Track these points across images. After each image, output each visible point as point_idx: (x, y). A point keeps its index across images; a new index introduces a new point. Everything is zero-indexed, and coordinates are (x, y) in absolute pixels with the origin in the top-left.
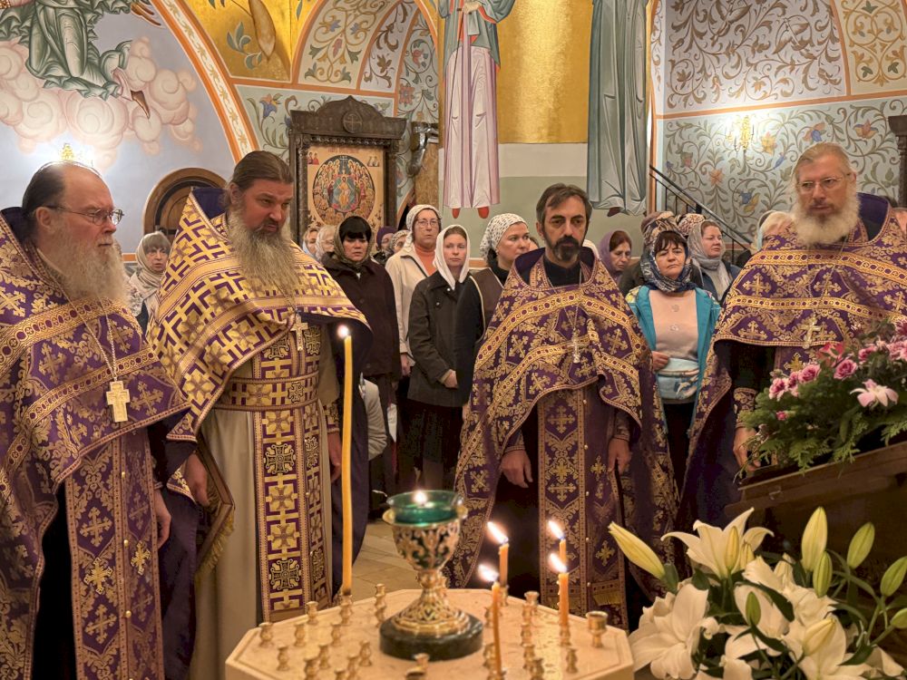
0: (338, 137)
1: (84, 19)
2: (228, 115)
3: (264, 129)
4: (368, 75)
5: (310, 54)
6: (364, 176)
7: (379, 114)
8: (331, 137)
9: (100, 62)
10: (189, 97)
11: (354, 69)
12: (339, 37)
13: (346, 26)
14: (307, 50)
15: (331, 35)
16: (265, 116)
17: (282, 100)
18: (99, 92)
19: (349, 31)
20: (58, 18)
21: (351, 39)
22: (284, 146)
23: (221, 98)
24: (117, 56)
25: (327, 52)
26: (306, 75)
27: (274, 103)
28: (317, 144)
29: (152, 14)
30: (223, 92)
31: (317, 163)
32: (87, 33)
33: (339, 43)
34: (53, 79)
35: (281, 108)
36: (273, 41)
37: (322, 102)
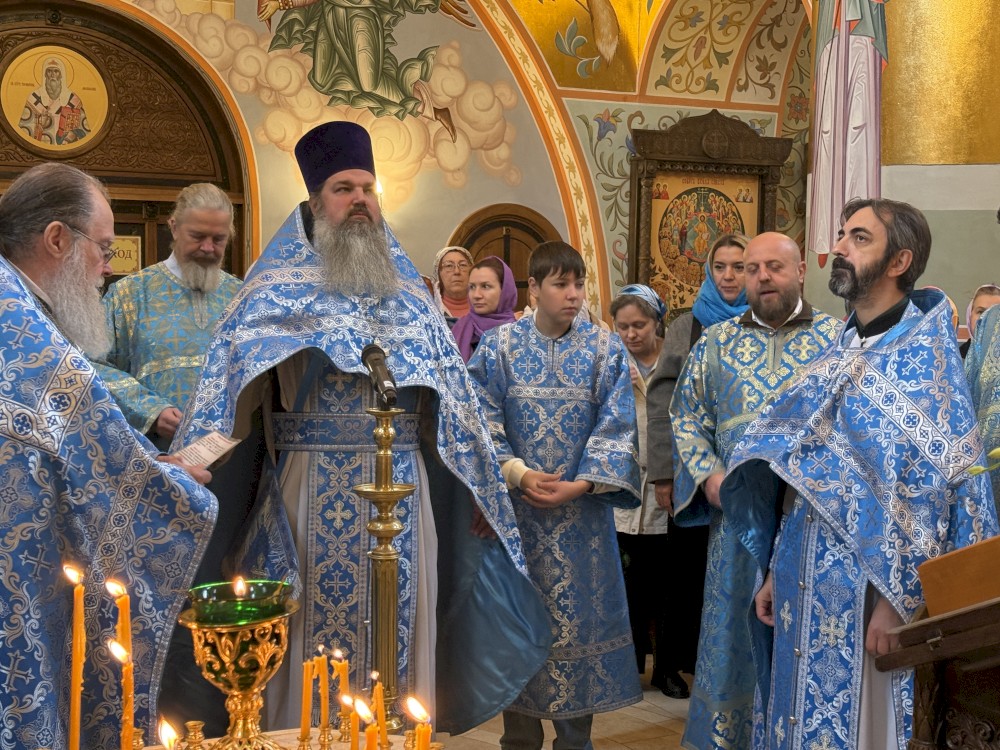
0: (695, 164)
1: (382, 21)
2: (555, 137)
3: (598, 154)
4: (742, 83)
5: (663, 57)
6: (730, 215)
8: (684, 164)
9: (398, 73)
10: (507, 115)
11: (723, 75)
12: (702, 34)
13: (711, 20)
14: (659, 51)
15: (691, 31)
16: (601, 137)
17: (624, 117)
18: (394, 110)
19: (715, 26)
20: (349, 20)
21: (719, 36)
22: (624, 175)
23: (546, 116)
24: (419, 65)
25: (685, 54)
26: (657, 85)
27: (612, 121)
28: (666, 172)
29: (466, 12)
30: (549, 108)
31: (666, 197)
32: (384, 38)
33: (701, 43)
34: (340, 95)
35: (622, 126)
36: (616, 42)
37: (677, 119)
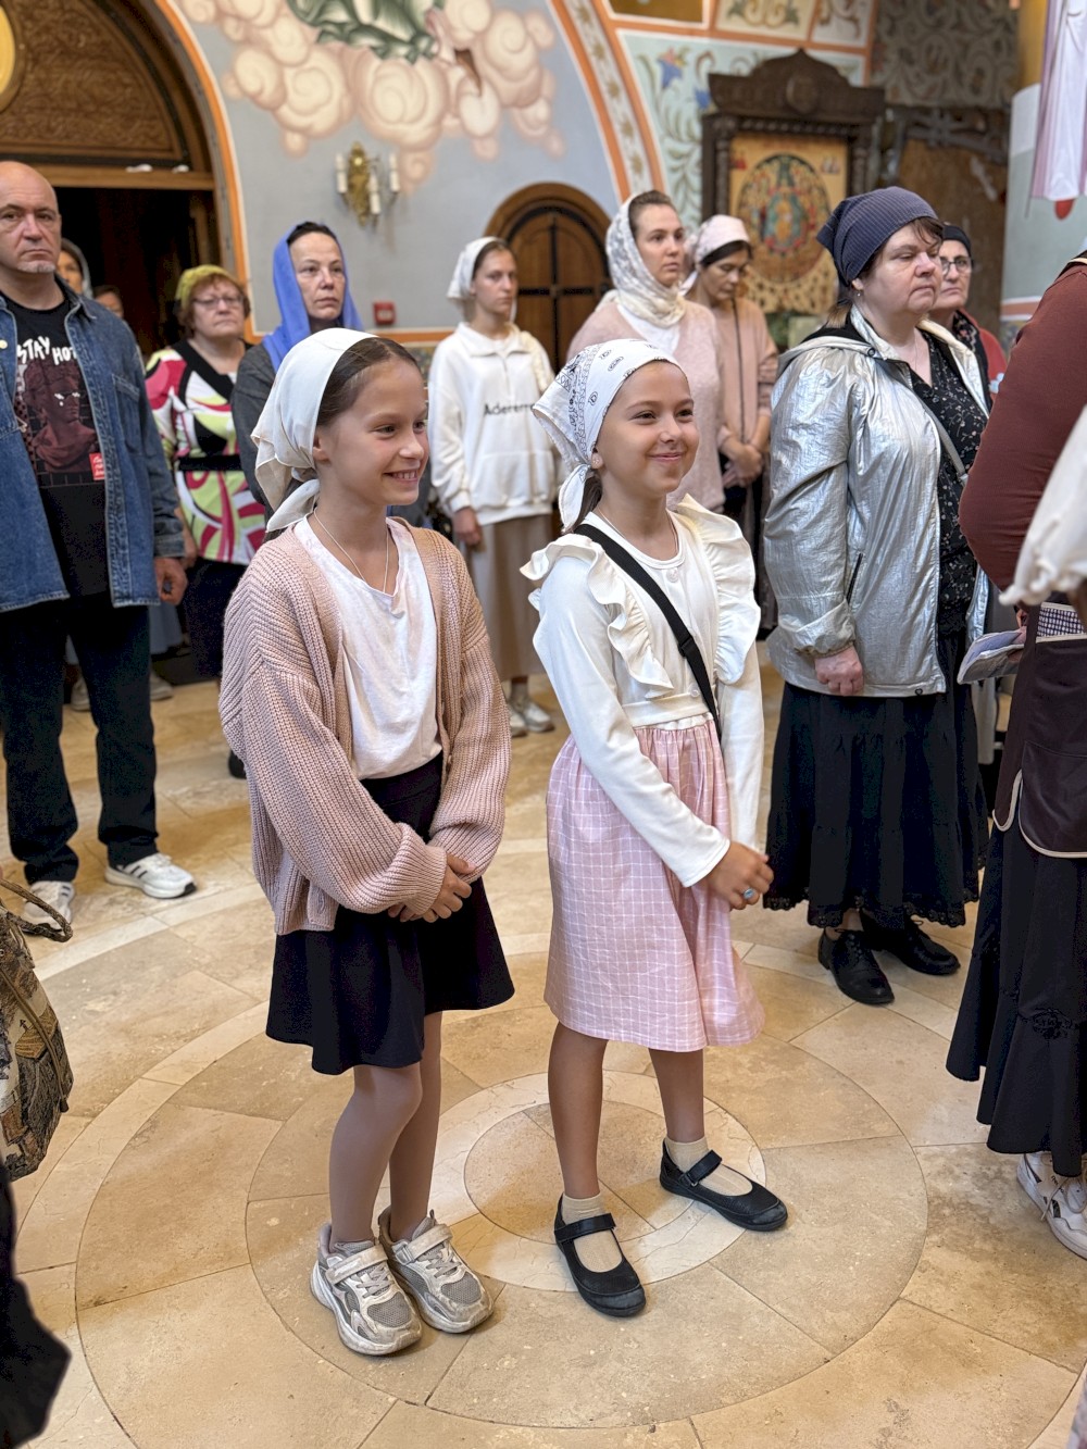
0: (780, 120)
3: (662, 109)
4: (824, 14)
6: (814, 190)
7: (845, 81)
8: (768, 120)
10: (545, 59)
16: (665, 84)
17: (691, 58)
18: (403, 50)
22: (692, 138)
23: (593, 60)
26: (729, 14)
27: (677, 64)
28: (746, 134)
30: (598, 47)
31: (745, 167)
34: (330, 28)
35: (688, 71)
37: (752, 62)
